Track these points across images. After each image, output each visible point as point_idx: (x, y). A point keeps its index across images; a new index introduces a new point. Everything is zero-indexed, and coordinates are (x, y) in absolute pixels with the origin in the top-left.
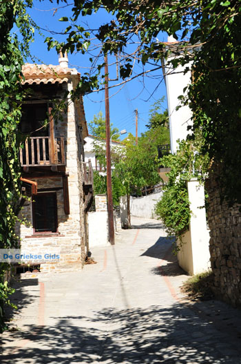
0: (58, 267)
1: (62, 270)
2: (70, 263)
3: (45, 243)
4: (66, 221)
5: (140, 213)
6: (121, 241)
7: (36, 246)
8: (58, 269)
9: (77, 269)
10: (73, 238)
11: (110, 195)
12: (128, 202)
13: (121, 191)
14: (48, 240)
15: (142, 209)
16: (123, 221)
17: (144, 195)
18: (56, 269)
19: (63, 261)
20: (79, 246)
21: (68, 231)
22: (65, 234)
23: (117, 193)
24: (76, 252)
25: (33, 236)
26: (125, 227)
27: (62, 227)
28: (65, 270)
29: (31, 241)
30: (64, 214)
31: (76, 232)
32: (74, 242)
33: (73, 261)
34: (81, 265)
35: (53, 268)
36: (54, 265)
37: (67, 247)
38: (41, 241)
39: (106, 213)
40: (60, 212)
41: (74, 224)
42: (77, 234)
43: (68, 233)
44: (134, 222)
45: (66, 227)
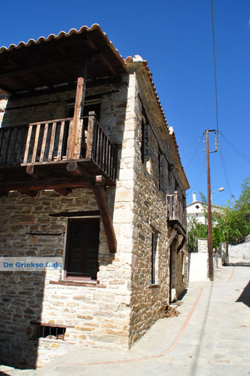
0: (91, 337)
1: (97, 343)
2: (111, 334)
3: (75, 295)
4: (111, 263)
5: (236, 255)
6: (220, 278)
7: (63, 297)
8: (91, 341)
9: (120, 346)
10: (118, 291)
11: (211, 239)
12: (227, 247)
13: (221, 238)
14: (80, 291)
15: (237, 253)
16: (223, 260)
17: (238, 243)
18: (88, 340)
19: (99, 329)
20: (128, 306)
21: (111, 280)
22: (107, 284)
23: (218, 240)
24: (121, 316)
25: (61, 282)
26: (225, 264)
27: (103, 271)
28: (102, 344)
29: (56, 290)
30: (108, 252)
31: (124, 283)
32: (119, 300)
33: (115, 330)
34: (127, 340)
35: (84, 337)
36: (85, 333)
37: (107, 306)
38: (71, 291)
39: (207, 254)
40: (103, 249)
41: (121, 269)
42: (126, 285)
43: (110, 283)
44: (231, 260)
45: (109, 274)
